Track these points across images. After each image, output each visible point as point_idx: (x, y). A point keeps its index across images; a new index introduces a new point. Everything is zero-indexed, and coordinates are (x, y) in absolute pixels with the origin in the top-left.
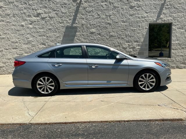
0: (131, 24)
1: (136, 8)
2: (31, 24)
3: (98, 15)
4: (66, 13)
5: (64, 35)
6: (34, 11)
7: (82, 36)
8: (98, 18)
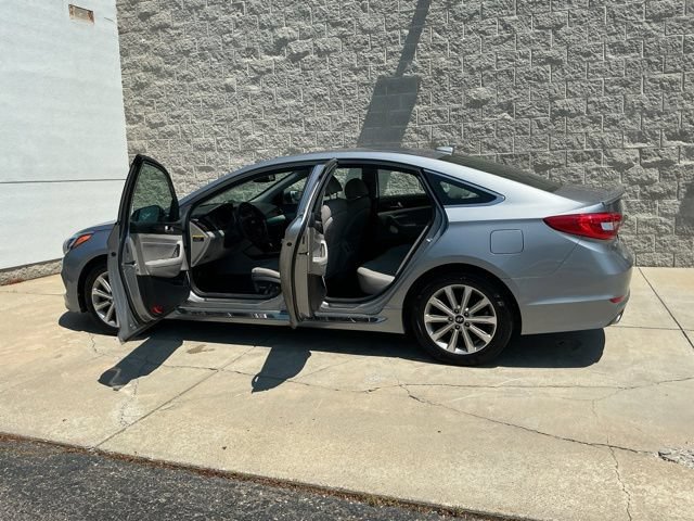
2: (255, 81)
3: (506, 27)
4: (376, 30)
5: (367, 116)
6: (267, 31)
7: (437, 119)
8: (506, 40)
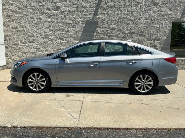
0: (153, 22)
1: (160, 5)
2: (49, 17)
3: (120, 10)
4: (86, 7)
5: (83, 30)
6: (53, 3)
7: (102, 32)
8: (120, 14)
